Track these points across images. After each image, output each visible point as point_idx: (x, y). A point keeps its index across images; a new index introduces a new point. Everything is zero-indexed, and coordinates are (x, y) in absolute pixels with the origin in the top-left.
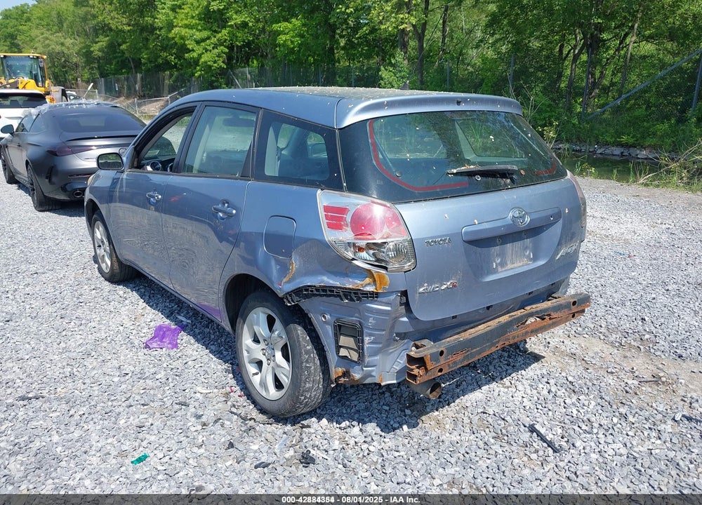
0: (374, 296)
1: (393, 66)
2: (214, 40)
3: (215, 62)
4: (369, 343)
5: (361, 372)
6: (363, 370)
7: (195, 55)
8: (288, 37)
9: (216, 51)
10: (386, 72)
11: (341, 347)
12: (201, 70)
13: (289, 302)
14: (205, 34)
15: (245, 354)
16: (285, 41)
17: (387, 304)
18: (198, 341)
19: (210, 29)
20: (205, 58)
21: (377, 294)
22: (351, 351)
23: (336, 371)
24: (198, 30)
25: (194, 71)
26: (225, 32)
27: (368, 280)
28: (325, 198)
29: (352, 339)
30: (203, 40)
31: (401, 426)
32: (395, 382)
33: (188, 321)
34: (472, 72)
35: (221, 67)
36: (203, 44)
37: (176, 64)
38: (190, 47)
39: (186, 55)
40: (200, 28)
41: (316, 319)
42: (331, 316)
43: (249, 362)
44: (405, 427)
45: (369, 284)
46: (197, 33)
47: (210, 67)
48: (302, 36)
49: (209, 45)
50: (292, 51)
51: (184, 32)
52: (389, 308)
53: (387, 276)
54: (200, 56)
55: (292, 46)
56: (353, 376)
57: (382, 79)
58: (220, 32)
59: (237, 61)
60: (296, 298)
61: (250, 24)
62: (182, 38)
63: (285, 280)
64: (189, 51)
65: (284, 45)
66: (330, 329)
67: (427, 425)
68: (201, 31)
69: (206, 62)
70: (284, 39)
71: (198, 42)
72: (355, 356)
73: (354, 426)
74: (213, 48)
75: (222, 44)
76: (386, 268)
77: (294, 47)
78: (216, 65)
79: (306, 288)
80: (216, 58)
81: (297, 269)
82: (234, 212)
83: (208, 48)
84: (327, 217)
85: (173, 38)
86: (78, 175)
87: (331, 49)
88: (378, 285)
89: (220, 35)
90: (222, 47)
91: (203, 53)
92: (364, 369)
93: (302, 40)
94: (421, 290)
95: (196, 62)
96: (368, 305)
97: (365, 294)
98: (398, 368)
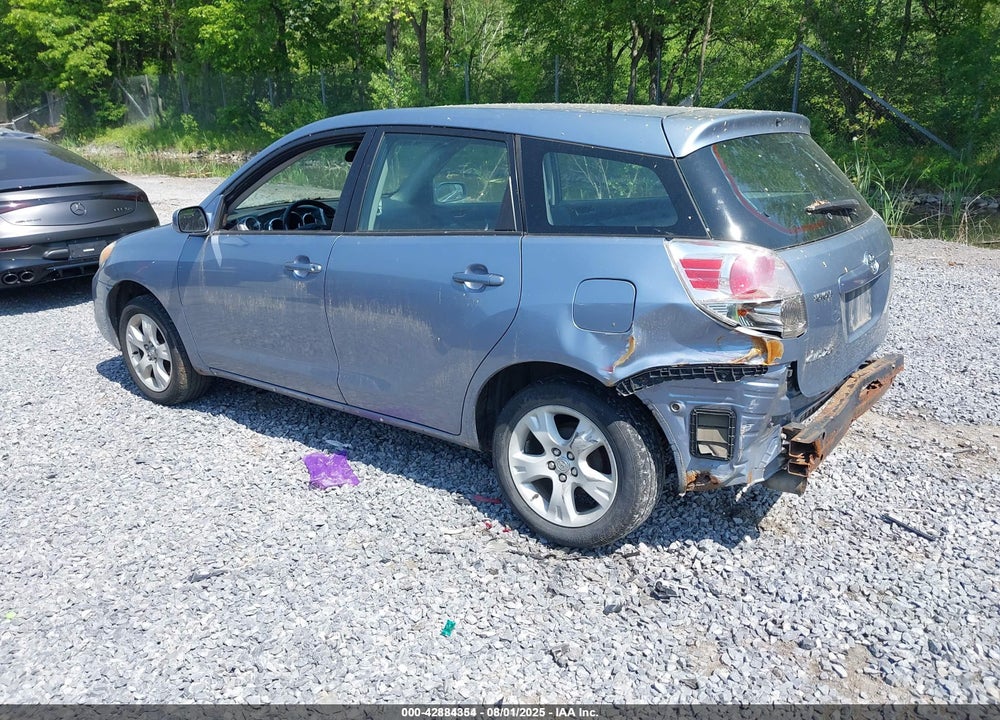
0: (761, 371)
1: (390, 73)
2: (86, 31)
3: (92, 66)
4: (746, 433)
5: (730, 472)
6: (733, 468)
7: (57, 54)
8: (216, 28)
9: (90, 49)
10: (379, 82)
11: (700, 442)
12: (68, 79)
13: (625, 392)
14: (71, 21)
15: (515, 472)
16: (212, 35)
17: (775, 380)
18: (385, 469)
19: (77, 14)
20: (75, 59)
21: (766, 368)
22: (716, 447)
23: (687, 474)
24: (55, 15)
25: (56, 80)
26: (103, 18)
27: (754, 351)
28: (678, 250)
29: (716, 431)
30: (69, 31)
31: (741, 538)
32: (763, 479)
33: (346, 446)
34: (489, 81)
35: (103, 74)
36: (68, 37)
37: (15, 68)
38: (47, 42)
39: (41, 55)
40: (58, 10)
41: (661, 412)
42: (685, 404)
43: (523, 483)
44: (747, 538)
45: (756, 356)
46: (57, 20)
47: (85, 74)
48: (239, 28)
49: (80, 39)
50: (223, 50)
51: (31, 16)
52: (777, 385)
53: (781, 344)
54: (65, 56)
55: (224, 42)
56: (715, 478)
57: (375, 91)
58: (96, 18)
59: (124, 64)
60: (635, 386)
61: (145, 7)
62: (29, 26)
63: (618, 363)
64: (44, 48)
65: (211, 40)
66: (682, 423)
67: (769, 533)
68: (61, 16)
69: (77, 67)
70: (210, 31)
71: (59, 34)
72: (722, 452)
73: (689, 546)
74: (86, 44)
75: (100, 38)
76: (778, 334)
77: (227, 45)
78: (94, 70)
79: (655, 371)
80: (94, 60)
81: (638, 347)
82: (502, 279)
83: (78, 43)
84: (689, 274)
85: (12, 26)
86: (5, 249)
87: (282, 48)
88: (769, 356)
89: (95, 23)
90: (101, 44)
91: (69, 52)
92: (736, 467)
93: (240, 33)
94: (807, 360)
95: (58, 66)
96: (749, 383)
97: (749, 370)
98: (768, 462)
